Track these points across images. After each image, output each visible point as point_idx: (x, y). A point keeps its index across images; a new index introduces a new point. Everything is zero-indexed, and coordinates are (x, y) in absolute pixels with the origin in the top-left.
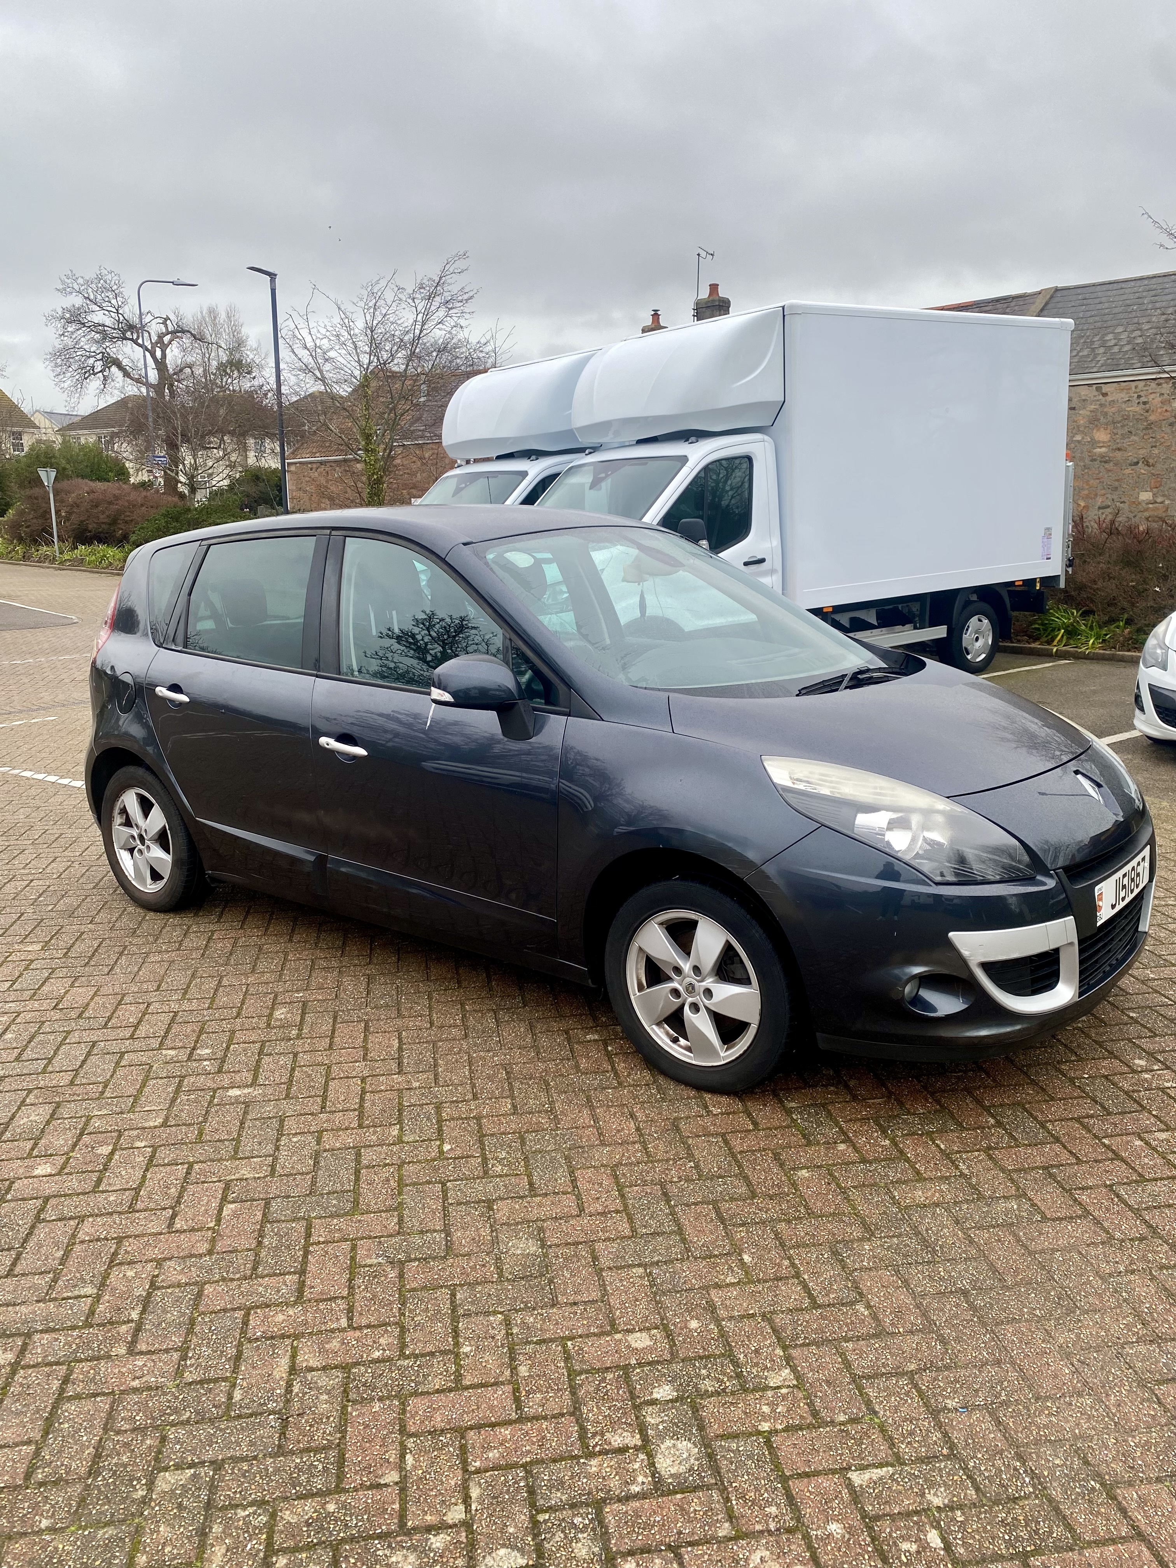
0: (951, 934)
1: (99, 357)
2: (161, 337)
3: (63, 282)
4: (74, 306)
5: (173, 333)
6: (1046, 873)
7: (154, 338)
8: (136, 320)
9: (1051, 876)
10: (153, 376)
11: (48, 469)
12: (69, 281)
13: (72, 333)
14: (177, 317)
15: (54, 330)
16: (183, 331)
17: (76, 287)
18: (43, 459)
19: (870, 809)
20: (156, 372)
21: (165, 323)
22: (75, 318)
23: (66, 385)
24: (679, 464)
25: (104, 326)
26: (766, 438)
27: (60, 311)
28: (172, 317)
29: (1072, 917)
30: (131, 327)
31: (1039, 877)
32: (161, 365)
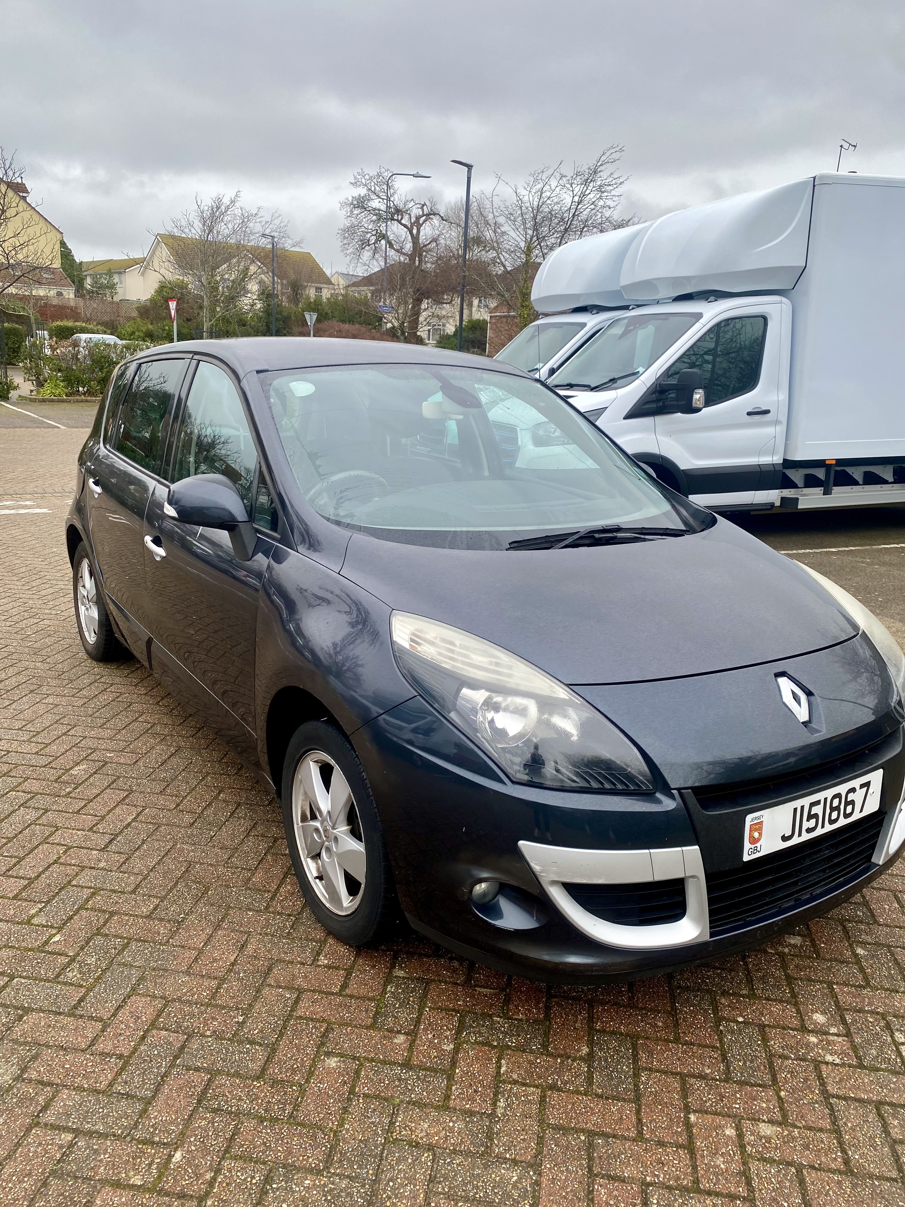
0: (521, 843)
1: (374, 233)
2: (418, 218)
3: (355, 178)
4: (360, 195)
5: (428, 215)
6: (666, 790)
7: (413, 219)
8: (401, 206)
9: (672, 797)
10: (408, 246)
11: (312, 313)
12: (359, 177)
13: (358, 215)
14: (431, 203)
15: (345, 213)
16: (434, 214)
17: (364, 181)
18: (312, 306)
19: (474, 685)
20: (411, 244)
21: (422, 208)
22: (360, 204)
23: (348, 252)
24: (694, 320)
25: (379, 210)
26: (784, 299)
27: (350, 200)
28: (428, 203)
29: (697, 847)
30: (398, 211)
31: (658, 795)
32: (415, 239)
